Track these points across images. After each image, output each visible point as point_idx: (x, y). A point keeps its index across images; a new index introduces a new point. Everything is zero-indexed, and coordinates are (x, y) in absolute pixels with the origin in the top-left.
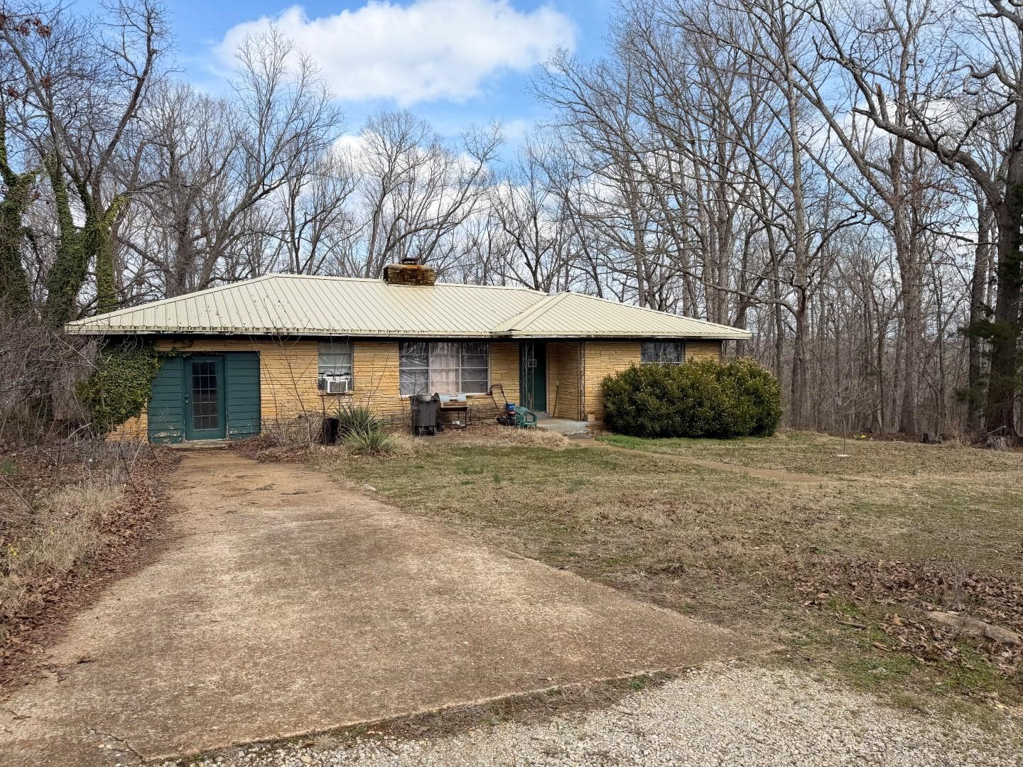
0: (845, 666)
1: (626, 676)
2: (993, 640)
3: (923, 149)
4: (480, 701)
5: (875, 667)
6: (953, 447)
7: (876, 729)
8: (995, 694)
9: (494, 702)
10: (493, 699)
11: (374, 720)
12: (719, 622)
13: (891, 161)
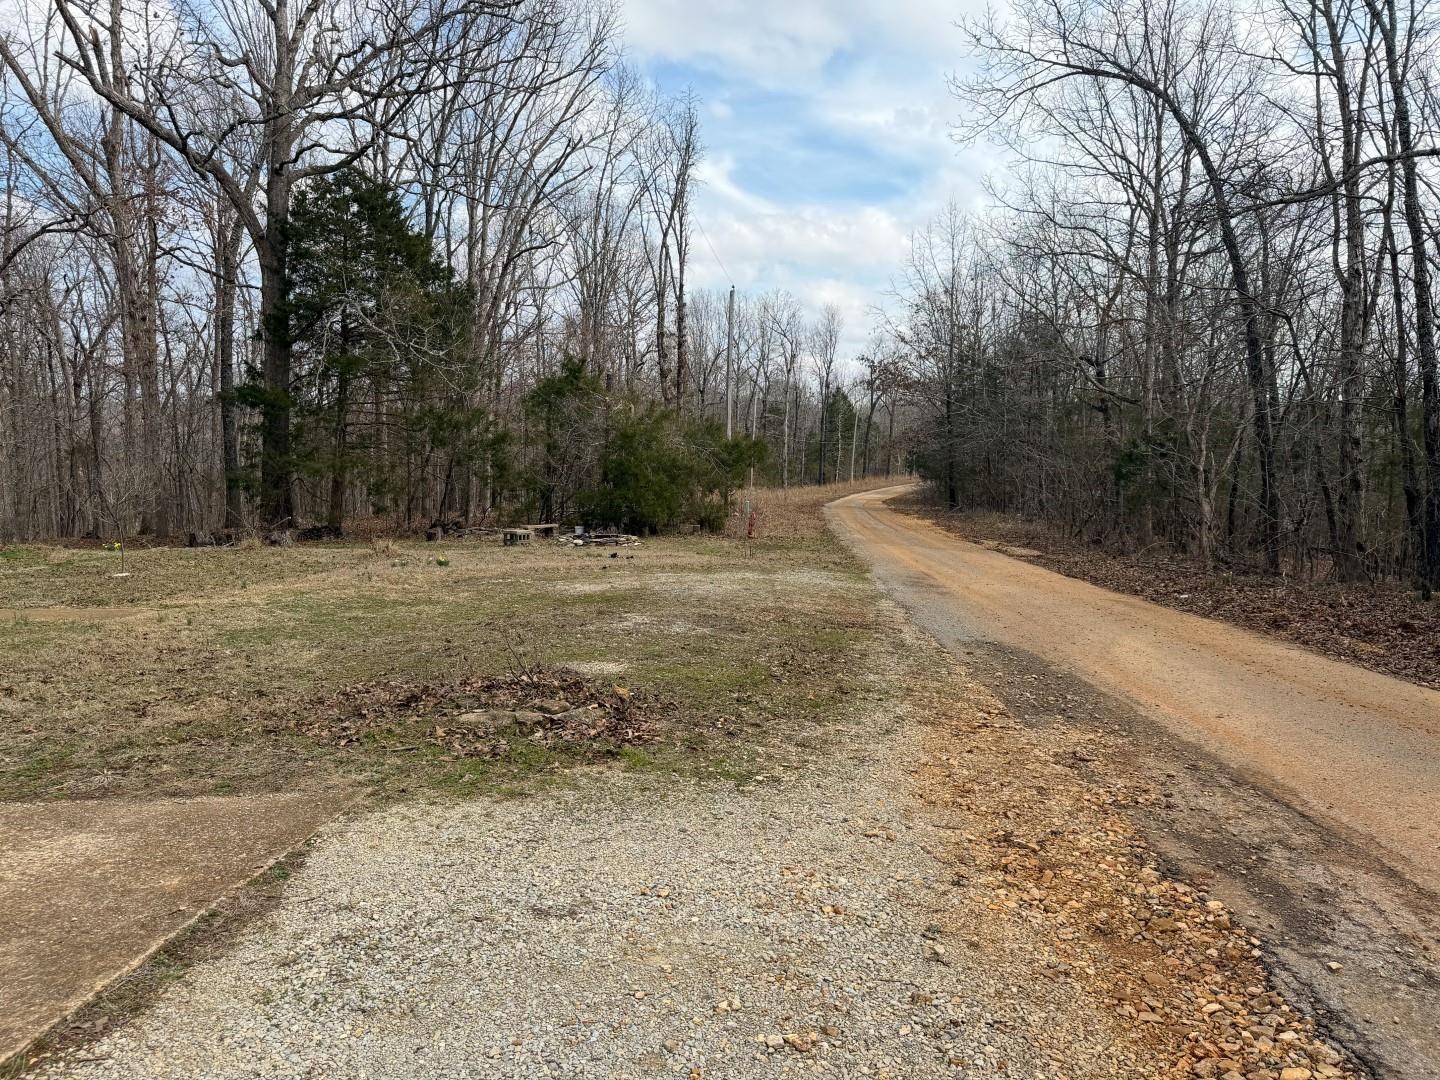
0: (437, 785)
1: (261, 871)
2: (524, 724)
3: (161, 142)
4: (135, 963)
5: (461, 777)
6: (250, 548)
7: (515, 819)
8: (557, 764)
9: (153, 957)
10: (148, 953)
11: (22, 1046)
12: (278, 790)
13: (104, 143)
